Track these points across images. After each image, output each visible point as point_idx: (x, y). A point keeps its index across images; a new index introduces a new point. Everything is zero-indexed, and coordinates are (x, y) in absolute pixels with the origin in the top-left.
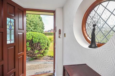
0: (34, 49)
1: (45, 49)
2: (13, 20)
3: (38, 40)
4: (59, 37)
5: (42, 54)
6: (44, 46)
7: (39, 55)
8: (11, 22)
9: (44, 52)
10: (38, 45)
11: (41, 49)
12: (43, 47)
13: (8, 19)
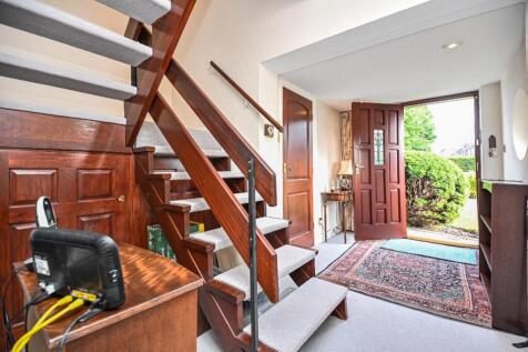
0: (413, 194)
1: (449, 201)
2: (381, 132)
3: (423, 172)
4: (491, 155)
5: (440, 212)
6: (445, 190)
7: (430, 213)
8: (378, 134)
9: (445, 207)
10: (423, 184)
11: (434, 197)
12: (441, 191)
13: (376, 132)
